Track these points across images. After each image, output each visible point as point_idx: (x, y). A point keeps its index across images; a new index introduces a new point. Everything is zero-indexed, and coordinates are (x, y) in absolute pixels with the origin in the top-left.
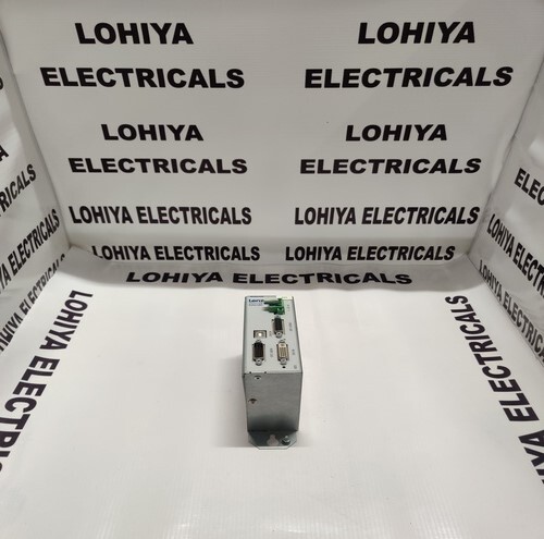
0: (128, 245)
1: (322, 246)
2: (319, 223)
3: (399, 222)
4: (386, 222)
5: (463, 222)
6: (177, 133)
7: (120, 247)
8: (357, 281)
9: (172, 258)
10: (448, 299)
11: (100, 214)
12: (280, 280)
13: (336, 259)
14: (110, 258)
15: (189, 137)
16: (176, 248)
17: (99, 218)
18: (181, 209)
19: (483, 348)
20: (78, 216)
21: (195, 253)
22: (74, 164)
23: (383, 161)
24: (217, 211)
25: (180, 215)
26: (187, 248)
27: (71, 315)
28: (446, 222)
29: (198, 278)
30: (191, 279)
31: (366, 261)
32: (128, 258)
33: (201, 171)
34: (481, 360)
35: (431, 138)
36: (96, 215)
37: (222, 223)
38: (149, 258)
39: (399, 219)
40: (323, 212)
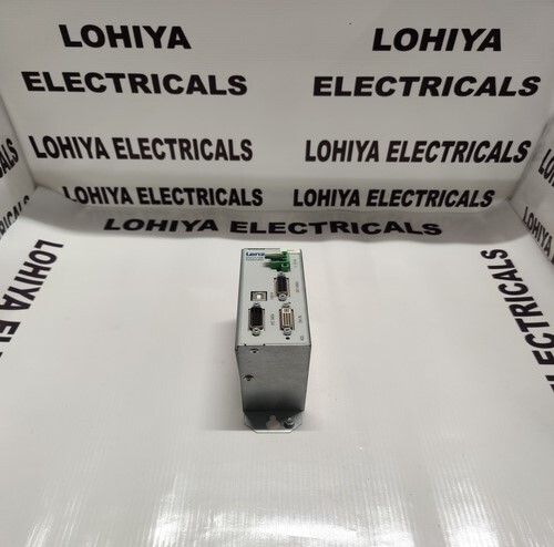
0: (105, 186)
1: (338, 188)
2: (334, 159)
3: (430, 160)
4: (415, 159)
5: (508, 160)
6: (157, 37)
7: (96, 189)
8: (378, 231)
9: (158, 202)
10: (484, 253)
11: (69, 146)
12: (286, 229)
13: (353, 205)
14: (85, 201)
15: (172, 45)
16: (162, 190)
17: (68, 152)
18: (167, 141)
19: (526, 312)
20: (42, 149)
21: (185, 196)
22: (29, 79)
23: (417, 79)
24: (210, 144)
25: (165, 148)
26: (177, 190)
27: (37, 269)
28: (487, 161)
29: (189, 227)
30: (181, 227)
31: (388, 208)
32: (107, 202)
33: (190, 91)
34: (524, 327)
35: (481, 48)
36: (64, 148)
37: (217, 159)
38: (131, 202)
39: (431, 156)
40: (340, 146)
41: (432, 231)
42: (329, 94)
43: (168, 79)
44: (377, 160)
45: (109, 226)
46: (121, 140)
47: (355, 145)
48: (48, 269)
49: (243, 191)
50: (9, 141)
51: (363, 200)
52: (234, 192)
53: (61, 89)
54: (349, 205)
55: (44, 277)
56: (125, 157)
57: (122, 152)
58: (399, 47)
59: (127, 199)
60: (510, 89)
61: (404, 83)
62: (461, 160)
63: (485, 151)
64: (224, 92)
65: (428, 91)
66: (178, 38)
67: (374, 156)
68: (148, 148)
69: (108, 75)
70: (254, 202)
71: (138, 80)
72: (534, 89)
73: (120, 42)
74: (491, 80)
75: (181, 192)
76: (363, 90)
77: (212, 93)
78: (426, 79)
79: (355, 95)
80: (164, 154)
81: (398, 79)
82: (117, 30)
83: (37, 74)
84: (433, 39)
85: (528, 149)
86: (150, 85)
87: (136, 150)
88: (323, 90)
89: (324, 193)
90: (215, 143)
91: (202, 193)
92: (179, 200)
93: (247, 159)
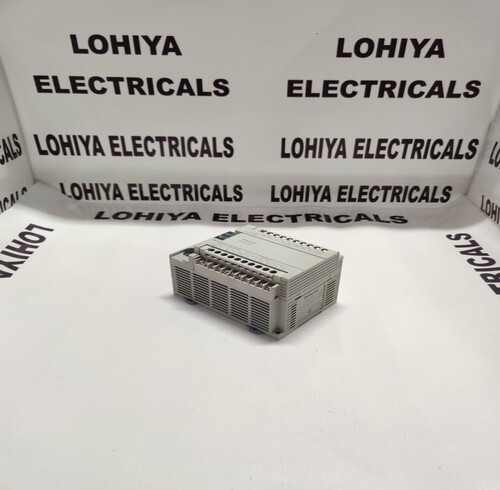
41: (399, 220)
42: (300, 95)
43: (161, 82)
44: (345, 157)
45: (99, 216)
46: (116, 138)
47: (325, 143)
48: (36, 247)
49: (225, 187)
50: (15, 136)
51: (334, 196)
52: (216, 188)
53: (67, 91)
54: (322, 200)
55: (31, 253)
56: (118, 154)
57: (116, 150)
58: (359, 54)
59: (118, 195)
60: (454, 92)
61: (364, 86)
62: (419, 157)
63: (439, 149)
64: (209, 94)
65: (386, 93)
66: (171, 46)
67: (342, 153)
68: (140, 146)
69: (109, 79)
70: (235, 197)
71: (135, 83)
72: (477, 92)
73: (121, 49)
74: (439, 84)
75: (168, 188)
76: (330, 92)
77: (199, 94)
78: (384, 83)
80: (154, 151)
81: (359, 83)
82: (120, 39)
83: (47, 78)
84: (387, 47)
85: (477, 147)
86: (145, 88)
87: (130, 148)
88: (295, 92)
89: (299, 190)
90: (200, 141)
91: (187, 189)
92: (166, 196)
93: (229, 156)
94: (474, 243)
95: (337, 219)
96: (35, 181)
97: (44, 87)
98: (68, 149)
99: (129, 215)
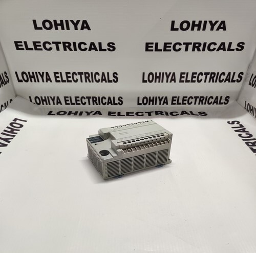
41: (203, 114)
42: (152, 50)
43: (80, 44)
44: (175, 82)
45: (50, 113)
46: (57, 73)
47: (165, 75)
48: (19, 130)
49: (114, 98)
50: (5, 73)
51: (170, 102)
52: (109, 98)
53: (32, 49)
54: (163, 104)
55: (16, 133)
56: (59, 81)
57: (58, 79)
58: (182, 29)
59: (59, 102)
60: (231, 48)
61: (185, 46)
62: (213, 82)
63: (223, 77)
64: (105, 50)
65: (196, 49)
66: (85, 26)
67: (174, 80)
68: (70, 77)
69: (53, 43)
70: (119, 103)
71: (67, 45)
72: (242, 48)
73: (59, 27)
74: (223, 44)
75: (85, 99)
76: (167, 49)
77: (100, 50)
78: (195, 44)
79: (164, 51)
80: (77, 80)
81: (182, 44)
82: (58, 22)
83: (21, 42)
84: (196, 25)
85: (242, 76)
86: (72, 47)
87: (65, 78)
88: (149, 49)
89: (152, 99)
90: (101, 74)
91: (95, 99)
92: (84, 102)
93: (116, 82)
94: (241, 126)
95: (171, 114)
96: (16, 96)
97: (20, 47)
98: (33, 79)
99: (65, 113)
